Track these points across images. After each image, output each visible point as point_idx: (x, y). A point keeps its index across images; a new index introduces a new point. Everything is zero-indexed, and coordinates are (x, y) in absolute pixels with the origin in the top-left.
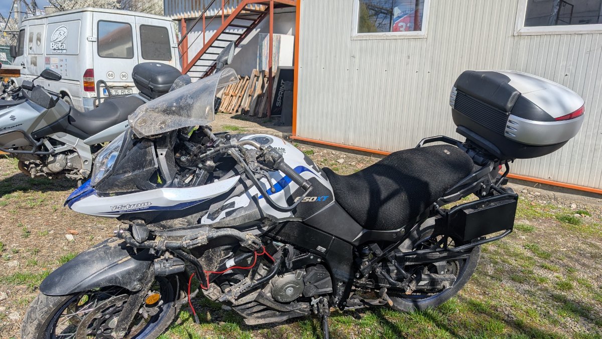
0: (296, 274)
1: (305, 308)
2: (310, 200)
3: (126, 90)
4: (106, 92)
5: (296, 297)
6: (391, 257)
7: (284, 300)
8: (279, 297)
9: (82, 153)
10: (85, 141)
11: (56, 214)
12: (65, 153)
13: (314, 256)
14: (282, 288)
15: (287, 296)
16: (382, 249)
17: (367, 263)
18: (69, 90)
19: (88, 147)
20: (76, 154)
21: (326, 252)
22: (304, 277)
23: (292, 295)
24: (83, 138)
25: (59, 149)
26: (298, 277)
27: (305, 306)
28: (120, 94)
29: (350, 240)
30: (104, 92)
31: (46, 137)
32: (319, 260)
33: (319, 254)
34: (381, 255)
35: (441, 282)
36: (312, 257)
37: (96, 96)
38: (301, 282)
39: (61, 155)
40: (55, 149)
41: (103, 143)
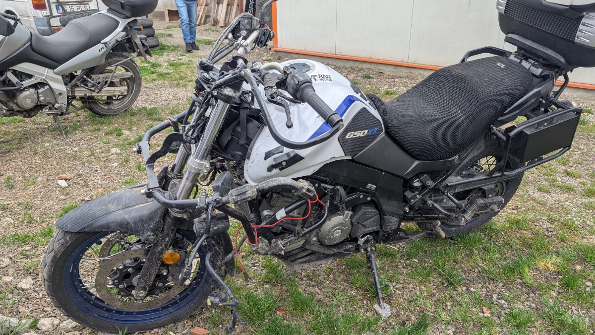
0: (343, 215)
1: (351, 248)
2: (361, 135)
3: (83, 6)
4: (59, 9)
5: (343, 239)
6: (443, 187)
7: (332, 243)
8: (326, 241)
9: (54, 85)
10: (56, 70)
11: (38, 157)
12: (35, 86)
13: (363, 195)
14: (329, 232)
15: (334, 239)
16: (433, 179)
17: (418, 196)
18: (15, 9)
19: (60, 78)
20: (47, 87)
21: (376, 189)
22: (351, 217)
23: (340, 237)
24: (53, 68)
25: (27, 83)
26: (346, 218)
27: (351, 246)
28: (76, 10)
29: (401, 174)
30: (57, 9)
31: (9, 70)
32: (369, 199)
33: (368, 192)
34: (433, 185)
35: (490, 206)
36: (361, 197)
37: (49, 14)
38: (349, 223)
39: (31, 90)
40: (22, 83)
41: (76, 72)
